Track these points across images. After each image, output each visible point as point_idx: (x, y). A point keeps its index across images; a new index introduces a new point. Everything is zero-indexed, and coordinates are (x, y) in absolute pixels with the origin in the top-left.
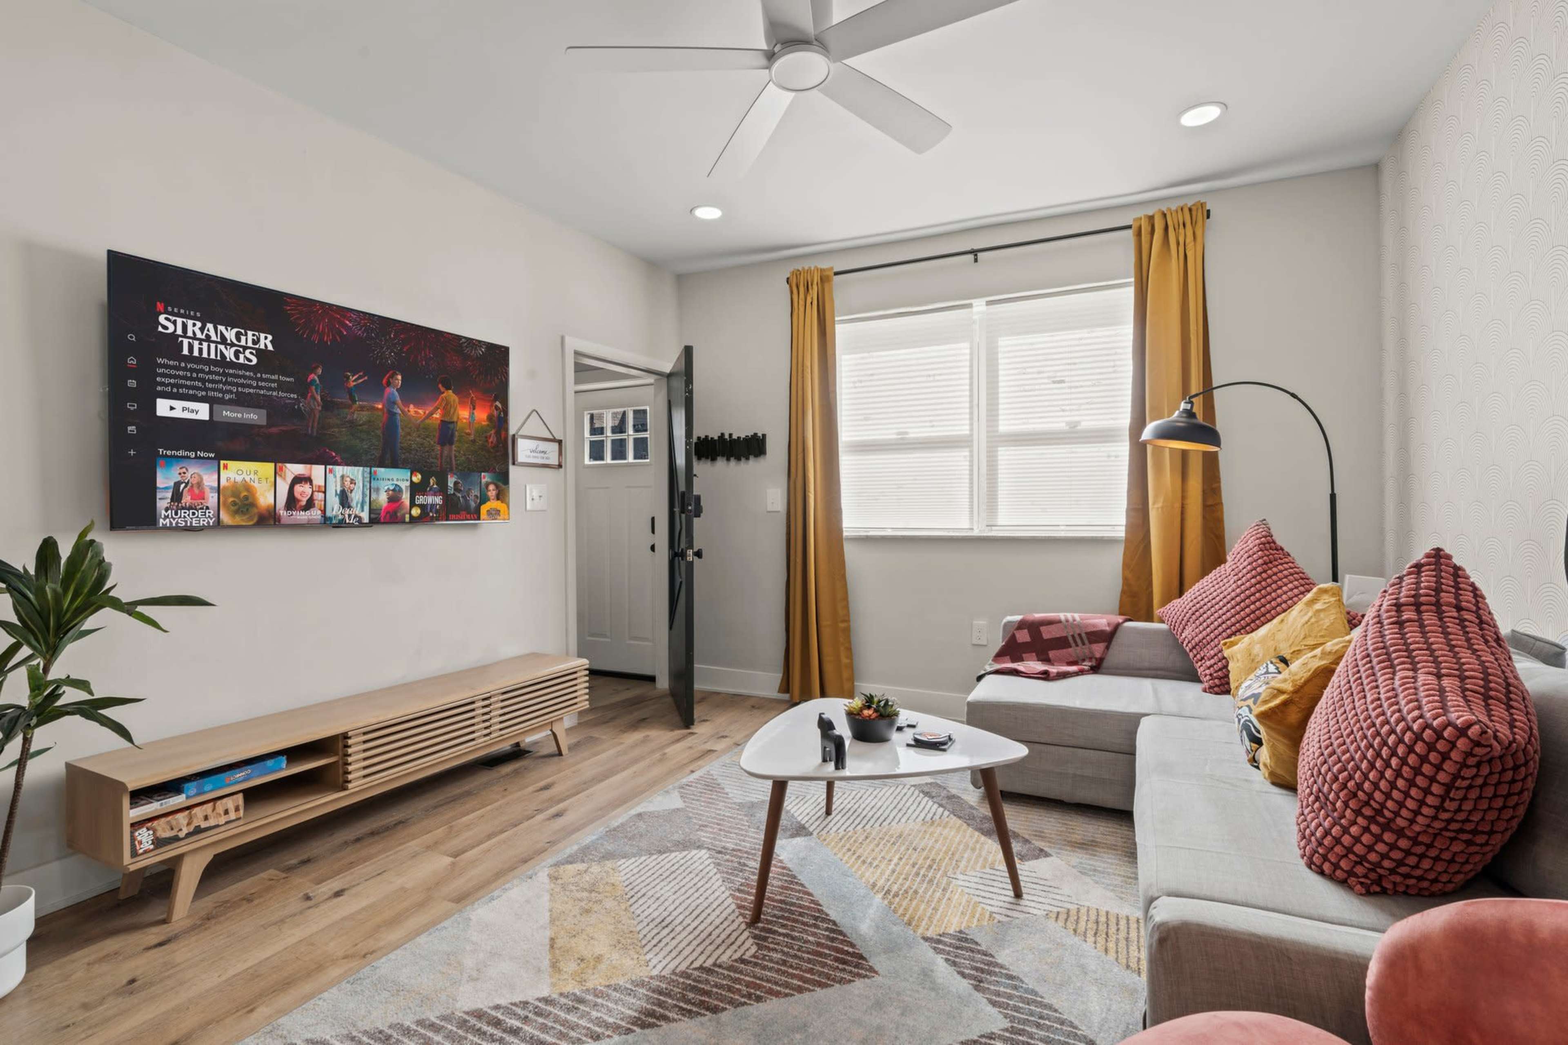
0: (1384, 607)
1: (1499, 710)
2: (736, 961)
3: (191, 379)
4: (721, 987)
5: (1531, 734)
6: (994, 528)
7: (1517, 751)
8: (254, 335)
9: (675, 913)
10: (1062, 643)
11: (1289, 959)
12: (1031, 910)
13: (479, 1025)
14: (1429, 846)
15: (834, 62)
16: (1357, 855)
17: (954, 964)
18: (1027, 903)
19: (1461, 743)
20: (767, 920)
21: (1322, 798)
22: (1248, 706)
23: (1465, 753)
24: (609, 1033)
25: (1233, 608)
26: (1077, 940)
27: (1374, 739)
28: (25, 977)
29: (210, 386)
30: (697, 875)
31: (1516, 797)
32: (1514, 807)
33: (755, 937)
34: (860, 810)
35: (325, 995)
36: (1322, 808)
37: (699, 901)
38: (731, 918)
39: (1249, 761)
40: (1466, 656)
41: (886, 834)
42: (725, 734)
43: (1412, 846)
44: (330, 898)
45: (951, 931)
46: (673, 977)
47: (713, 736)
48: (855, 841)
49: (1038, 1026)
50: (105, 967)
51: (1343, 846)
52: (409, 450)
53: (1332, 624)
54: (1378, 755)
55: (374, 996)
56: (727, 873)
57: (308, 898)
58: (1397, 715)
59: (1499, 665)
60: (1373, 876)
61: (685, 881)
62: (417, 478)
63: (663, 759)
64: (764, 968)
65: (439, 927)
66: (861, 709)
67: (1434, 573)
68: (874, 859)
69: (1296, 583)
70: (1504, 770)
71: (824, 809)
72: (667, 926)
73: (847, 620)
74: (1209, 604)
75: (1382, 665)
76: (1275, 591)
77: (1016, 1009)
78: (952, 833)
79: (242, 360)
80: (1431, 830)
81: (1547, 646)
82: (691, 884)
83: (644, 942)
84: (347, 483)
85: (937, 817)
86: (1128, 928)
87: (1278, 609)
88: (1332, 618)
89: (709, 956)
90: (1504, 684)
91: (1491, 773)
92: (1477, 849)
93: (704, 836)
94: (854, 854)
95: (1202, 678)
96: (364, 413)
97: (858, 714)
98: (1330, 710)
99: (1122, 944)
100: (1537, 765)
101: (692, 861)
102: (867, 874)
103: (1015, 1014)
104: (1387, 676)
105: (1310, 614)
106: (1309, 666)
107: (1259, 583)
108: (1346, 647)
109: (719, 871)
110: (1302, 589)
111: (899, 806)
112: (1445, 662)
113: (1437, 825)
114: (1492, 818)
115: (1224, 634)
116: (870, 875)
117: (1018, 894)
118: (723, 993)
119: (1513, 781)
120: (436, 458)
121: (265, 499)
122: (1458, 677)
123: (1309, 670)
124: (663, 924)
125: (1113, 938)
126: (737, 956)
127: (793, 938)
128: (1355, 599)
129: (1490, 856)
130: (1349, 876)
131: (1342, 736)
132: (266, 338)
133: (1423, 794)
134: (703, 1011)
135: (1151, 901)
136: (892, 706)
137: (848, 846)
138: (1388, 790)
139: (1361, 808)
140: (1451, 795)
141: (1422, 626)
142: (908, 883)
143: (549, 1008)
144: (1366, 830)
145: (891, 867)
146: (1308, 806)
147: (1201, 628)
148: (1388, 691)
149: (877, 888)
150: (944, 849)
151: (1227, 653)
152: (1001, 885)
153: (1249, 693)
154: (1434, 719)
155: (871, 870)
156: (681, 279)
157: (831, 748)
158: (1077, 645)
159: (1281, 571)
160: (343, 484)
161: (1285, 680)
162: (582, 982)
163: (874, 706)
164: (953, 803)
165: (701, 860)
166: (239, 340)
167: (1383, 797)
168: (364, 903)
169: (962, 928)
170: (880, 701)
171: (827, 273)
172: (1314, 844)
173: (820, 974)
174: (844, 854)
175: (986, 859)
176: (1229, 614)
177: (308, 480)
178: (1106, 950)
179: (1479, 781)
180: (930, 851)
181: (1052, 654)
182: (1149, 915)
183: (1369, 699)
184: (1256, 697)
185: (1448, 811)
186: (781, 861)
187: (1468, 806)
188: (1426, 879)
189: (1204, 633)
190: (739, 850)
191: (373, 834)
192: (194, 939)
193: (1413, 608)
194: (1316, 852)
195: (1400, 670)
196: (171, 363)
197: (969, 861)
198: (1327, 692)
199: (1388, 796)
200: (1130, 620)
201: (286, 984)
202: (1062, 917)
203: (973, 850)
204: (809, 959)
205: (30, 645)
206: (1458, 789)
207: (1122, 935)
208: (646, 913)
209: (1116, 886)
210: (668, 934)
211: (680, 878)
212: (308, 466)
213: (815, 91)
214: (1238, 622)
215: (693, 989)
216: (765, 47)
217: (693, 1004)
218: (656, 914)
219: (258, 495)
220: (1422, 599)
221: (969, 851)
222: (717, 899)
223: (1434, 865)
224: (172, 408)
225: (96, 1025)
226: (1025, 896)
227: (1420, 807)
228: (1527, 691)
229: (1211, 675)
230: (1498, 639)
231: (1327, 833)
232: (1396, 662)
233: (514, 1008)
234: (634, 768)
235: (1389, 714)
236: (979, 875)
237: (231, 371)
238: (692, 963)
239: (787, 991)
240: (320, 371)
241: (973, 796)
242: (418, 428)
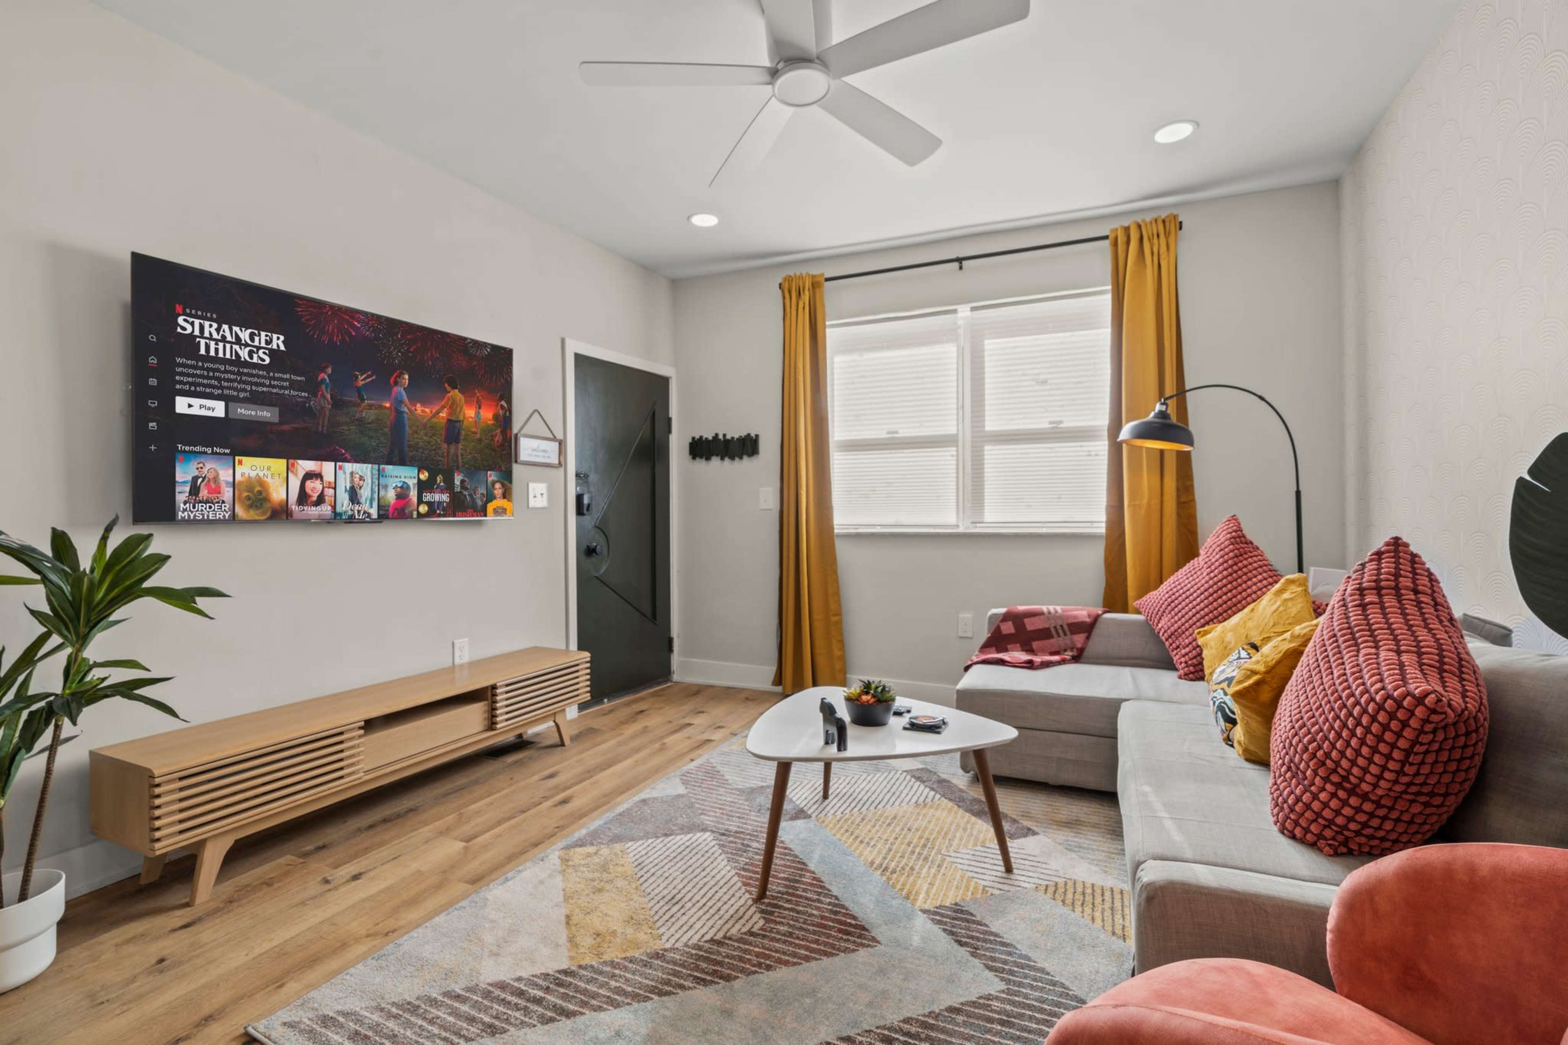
0: (1349, 591)
1: (1453, 682)
2: (745, 933)
3: (208, 378)
4: (733, 957)
5: (1481, 703)
6: (978, 525)
7: (1468, 718)
8: (266, 336)
9: (684, 892)
10: (1045, 634)
11: (1266, 911)
12: (1022, 884)
13: (503, 996)
14: (1391, 809)
15: (834, 78)
16: (1325, 819)
17: (952, 933)
18: (1018, 877)
19: (1419, 712)
20: (772, 896)
21: (1294, 768)
22: (1223, 689)
23: (1422, 720)
24: (629, 1001)
25: (1206, 599)
26: (1066, 910)
27: (1341, 711)
28: (56, 958)
29: (226, 384)
30: (703, 856)
31: (1468, 761)
32: (1467, 771)
33: (762, 912)
34: (855, 795)
35: (352, 970)
36: (1293, 777)
37: (706, 880)
38: (738, 895)
39: (1224, 740)
40: (1423, 634)
41: (881, 816)
42: (721, 724)
43: (1375, 809)
44: (348, 881)
45: (947, 904)
46: (685, 949)
47: (710, 727)
48: (852, 823)
49: (1032, 987)
50: (131, 948)
51: (1313, 811)
52: (416, 448)
53: (1299, 612)
54: (1344, 725)
55: (399, 971)
56: (731, 853)
57: (327, 881)
58: (1361, 688)
59: (1453, 642)
60: (1340, 838)
61: (691, 861)
62: (424, 476)
63: (663, 748)
64: (773, 939)
65: (457, 906)
66: (860, 695)
67: (1393, 560)
68: (871, 839)
69: (1265, 575)
70: (1457, 736)
71: (821, 794)
72: (677, 903)
73: (839, 613)
74: (1184, 596)
75: (1348, 643)
76: (1245, 582)
77: (1011, 973)
78: (944, 815)
79: (255, 360)
80: (1392, 794)
81: (1496, 628)
82: (698, 864)
83: (656, 918)
84: (357, 480)
85: (929, 800)
86: (1113, 898)
87: (1249, 599)
88: (1299, 606)
89: (719, 930)
90: (1457, 659)
91: (1446, 739)
92: (1433, 810)
93: (708, 820)
94: (852, 835)
95: (1178, 666)
96: (372, 411)
97: (857, 700)
98: (1300, 687)
99: (1108, 913)
100: (1487, 731)
101: (697, 843)
102: (866, 853)
103: (1011, 977)
104: (1352, 654)
105: (1278, 603)
106: (1280, 649)
107: (1231, 574)
108: (1313, 630)
109: (724, 852)
110: (1270, 580)
111: (893, 790)
112: (1404, 640)
113: (1398, 788)
114: (1447, 781)
115: (1198, 624)
116: (869, 854)
117: (1009, 869)
118: (735, 963)
119: (1465, 746)
120: (443, 457)
121: (278, 494)
122: (1416, 653)
123: (1280, 652)
124: (673, 901)
125: (1099, 908)
126: (744, 930)
127: (798, 912)
128: (1320, 589)
129: (1445, 817)
130: (1318, 840)
131: (1311, 710)
132: (278, 338)
133: (1385, 760)
134: (716, 980)
135: (1137, 865)
136: (889, 692)
137: (846, 827)
138: (1354, 758)
139: (1329, 775)
140: (1410, 760)
141: (1383, 608)
142: (904, 861)
143: (570, 979)
144: (1334, 795)
145: (887, 847)
146: (1280, 776)
147: (1176, 618)
148: (1353, 667)
149: (875, 866)
150: (938, 828)
151: (1200, 641)
152: (992, 861)
153: (1223, 677)
154: (1395, 690)
155: (869, 849)
156: (677, 285)
157: (833, 730)
158: (1059, 636)
159: (1251, 564)
160: (352, 481)
161: (1258, 662)
162: (599, 955)
163: (872, 692)
164: (943, 786)
165: (706, 842)
166: (252, 340)
167: (1349, 764)
168: (383, 885)
169: (958, 901)
170: (877, 688)
171: (817, 279)
172: (1287, 810)
173: (826, 944)
174: (842, 835)
175: (977, 839)
176: (1202, 605)
177: (318, 476)
178: (1093, 919)
179: (1436, 746)
180: (924, 831)
181: (1035, 645)
182: (1137, 877)
183: (1336, 674)
184: (1230, 680)
185: (1407, 775)
186: (782, 842)
187: (1426, 770)
188: (1388, 840)
189: (1179, 623)
190: (742, 832)
191: (385, 821)
192: (217, 921)
193: (1375, 592)
194: (1288, 818)
195: (1364, 648)
196: (189, 362)
197: (961, 840)
198: (1296, 672)
199: (1353, 763)
200: (1109, 612)
201: (314, 961)
202: (1051, 890)
203: (965, 830)
204: (814, 931)
205: (61, 634)
206: (1416, 754)
207: (1108, 905)
208: (656, 891)
209: (1100, 861)
210: (679, 910)
211: (687, 858)
212: (319, 462)
213: (815, 106)
214: (1211, 612)
215: (707, 960)
216: (767, 64)
217: (707, 973)
218: (666, 892)
219: (271, 490)
220: (1383, 584)
221: (961, 830)
222: (723, 877)
223: (1395, 826)
224: (190, 406)
225: (130, 1001)
226: (1015, 871)
227: (1382, 772)
228: (1477, 666)
229: (1186, 662)
230: (1451, 619)
231: (1298, 800)
232: (1360, 641)
233: (536, 979)
234: (637, 757)
235: (1354, 687)
236: (972, 853)
237: (245, 370)
238: (703, 936)
239: (795, 960)
240: (329, 370)
241: (961, 780)
242: (425, 426)
